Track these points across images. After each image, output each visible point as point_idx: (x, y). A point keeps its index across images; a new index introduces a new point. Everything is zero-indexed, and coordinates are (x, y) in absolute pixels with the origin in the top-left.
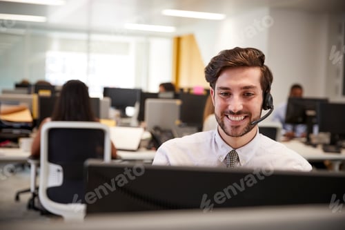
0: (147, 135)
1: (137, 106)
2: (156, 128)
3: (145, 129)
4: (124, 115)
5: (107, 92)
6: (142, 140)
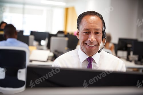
1: (47, 40)
2: (56, 51)
3: (51, 51)
4: (40, 45)
5: (32, 33)
6: (49, 57)
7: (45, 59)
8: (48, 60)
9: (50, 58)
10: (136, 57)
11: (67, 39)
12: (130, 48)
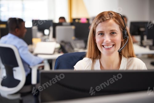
0: (58, 46)
2: (62, 42)
3: (57, 42)
4: (44, 35)
6: (55, 49)
7: (52, 52)
8: (54, 52)
9: (57, 50)
10: (150, 42)
11: (73, 27)
12: (143, 32)
